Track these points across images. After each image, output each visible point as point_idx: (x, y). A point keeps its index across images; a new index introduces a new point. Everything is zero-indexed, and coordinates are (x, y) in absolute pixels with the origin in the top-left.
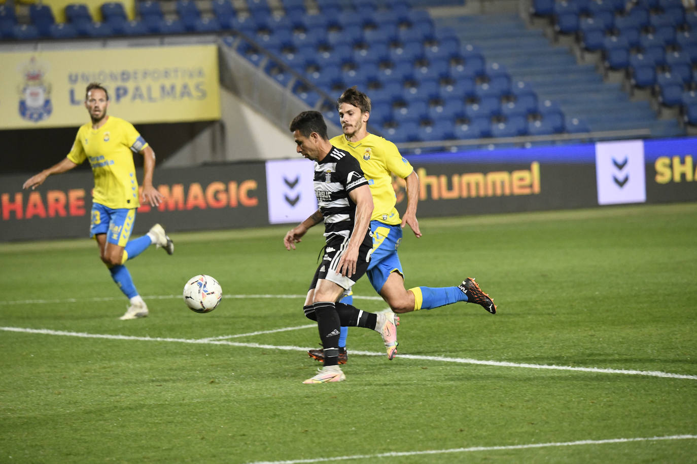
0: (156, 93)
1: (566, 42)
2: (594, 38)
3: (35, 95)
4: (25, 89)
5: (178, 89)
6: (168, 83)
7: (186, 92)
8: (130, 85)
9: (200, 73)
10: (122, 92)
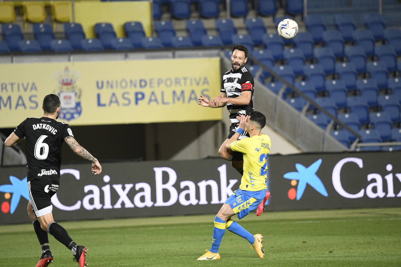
0: (168, 98)
3: (68, 98)
4: (60, 94)
5: (187, 95)
6: (178, 89)
8: (147, 91)
9: (205, 81)
10: (140, 96)
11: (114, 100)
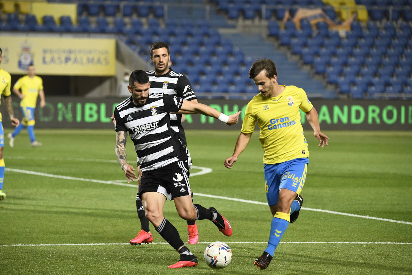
0: (85, 61)
1: (283, 49)
2: (297, 49)
3: (26, 58)
4: (21, 55)
5: (96, 59)
6: (91, 56)
7: (99, 61)
8: (72, 56)
9: (107, 53)
11: (53, 60)
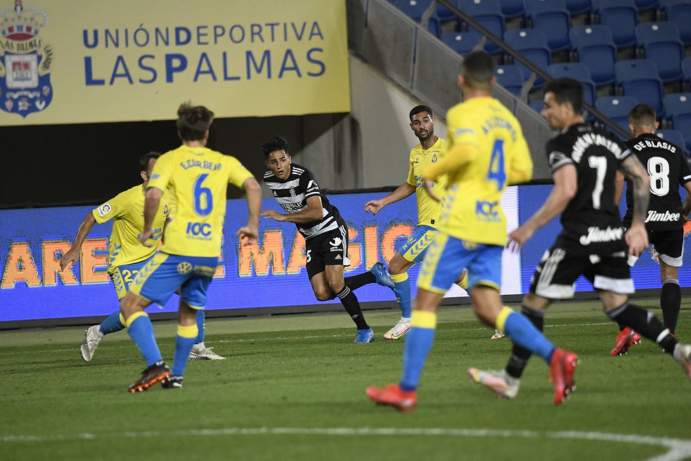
0: (237, 66)
3: (22, 67)
4: (4, 58)
6: (258, 48)
7: (289, 65)
8: (192, 52)
9: (316, 31)
10: (176, 63)
11: (120, 70)
